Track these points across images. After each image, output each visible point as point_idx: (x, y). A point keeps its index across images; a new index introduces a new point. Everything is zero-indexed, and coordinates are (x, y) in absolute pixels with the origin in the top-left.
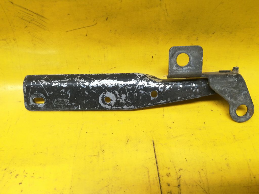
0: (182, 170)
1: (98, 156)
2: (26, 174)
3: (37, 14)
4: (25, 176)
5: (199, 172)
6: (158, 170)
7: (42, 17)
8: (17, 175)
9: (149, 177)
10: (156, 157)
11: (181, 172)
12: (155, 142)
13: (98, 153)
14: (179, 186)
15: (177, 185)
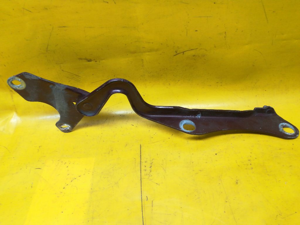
0: (154, 159)
1: (109, 153)
2: (69, 163)
3: (76, 75)
4: (70, 163)
5: (163, 160)
6: (141, 159)
7: (79, 76)
8: (66, 163)
9: (135, 163)
10: (141, 153)
11: (153, 160)
12: (141, 145)
13: (109, 151)
14: (151, 167)
15: (150, 166)
